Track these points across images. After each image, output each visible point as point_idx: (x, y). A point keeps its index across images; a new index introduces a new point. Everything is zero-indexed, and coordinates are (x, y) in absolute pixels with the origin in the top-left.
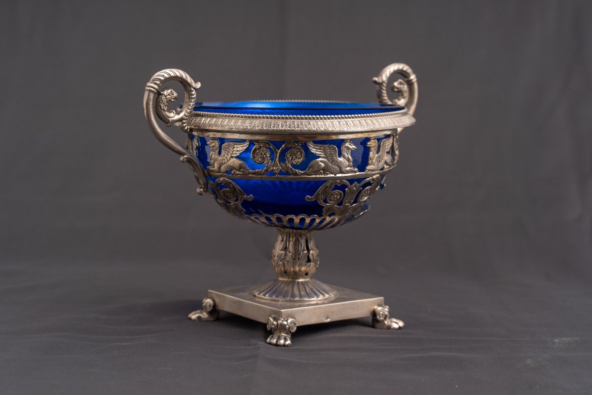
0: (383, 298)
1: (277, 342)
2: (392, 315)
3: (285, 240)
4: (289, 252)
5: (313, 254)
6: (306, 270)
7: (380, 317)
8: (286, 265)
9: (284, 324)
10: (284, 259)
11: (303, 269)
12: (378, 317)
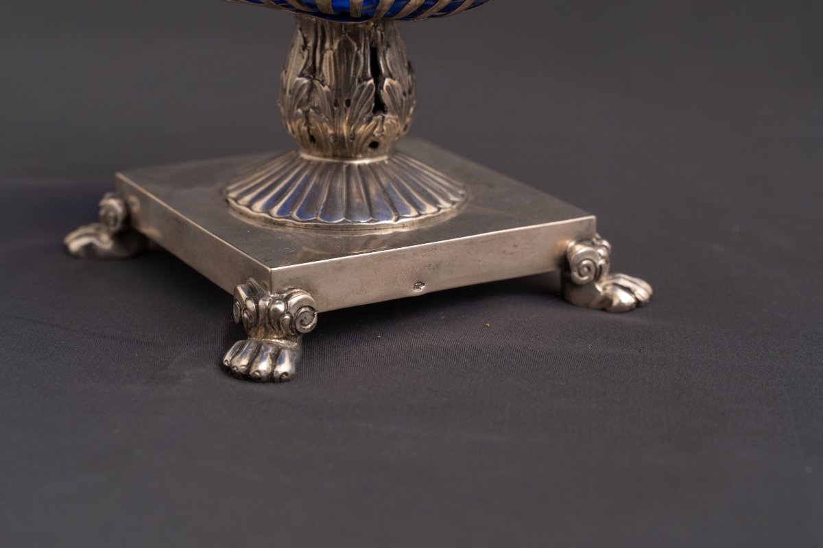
0: (593, 217)
1: (250, 365)
2: (619, 263)
3: (310, 44)
4: (323, 83)
5: (391, 90)
6: (371, 134)
7: (581, 275)
8: (312, 120)
9: (276, 310)
10: (309, 100)
11: (362, 129)
12: (575, 274)
